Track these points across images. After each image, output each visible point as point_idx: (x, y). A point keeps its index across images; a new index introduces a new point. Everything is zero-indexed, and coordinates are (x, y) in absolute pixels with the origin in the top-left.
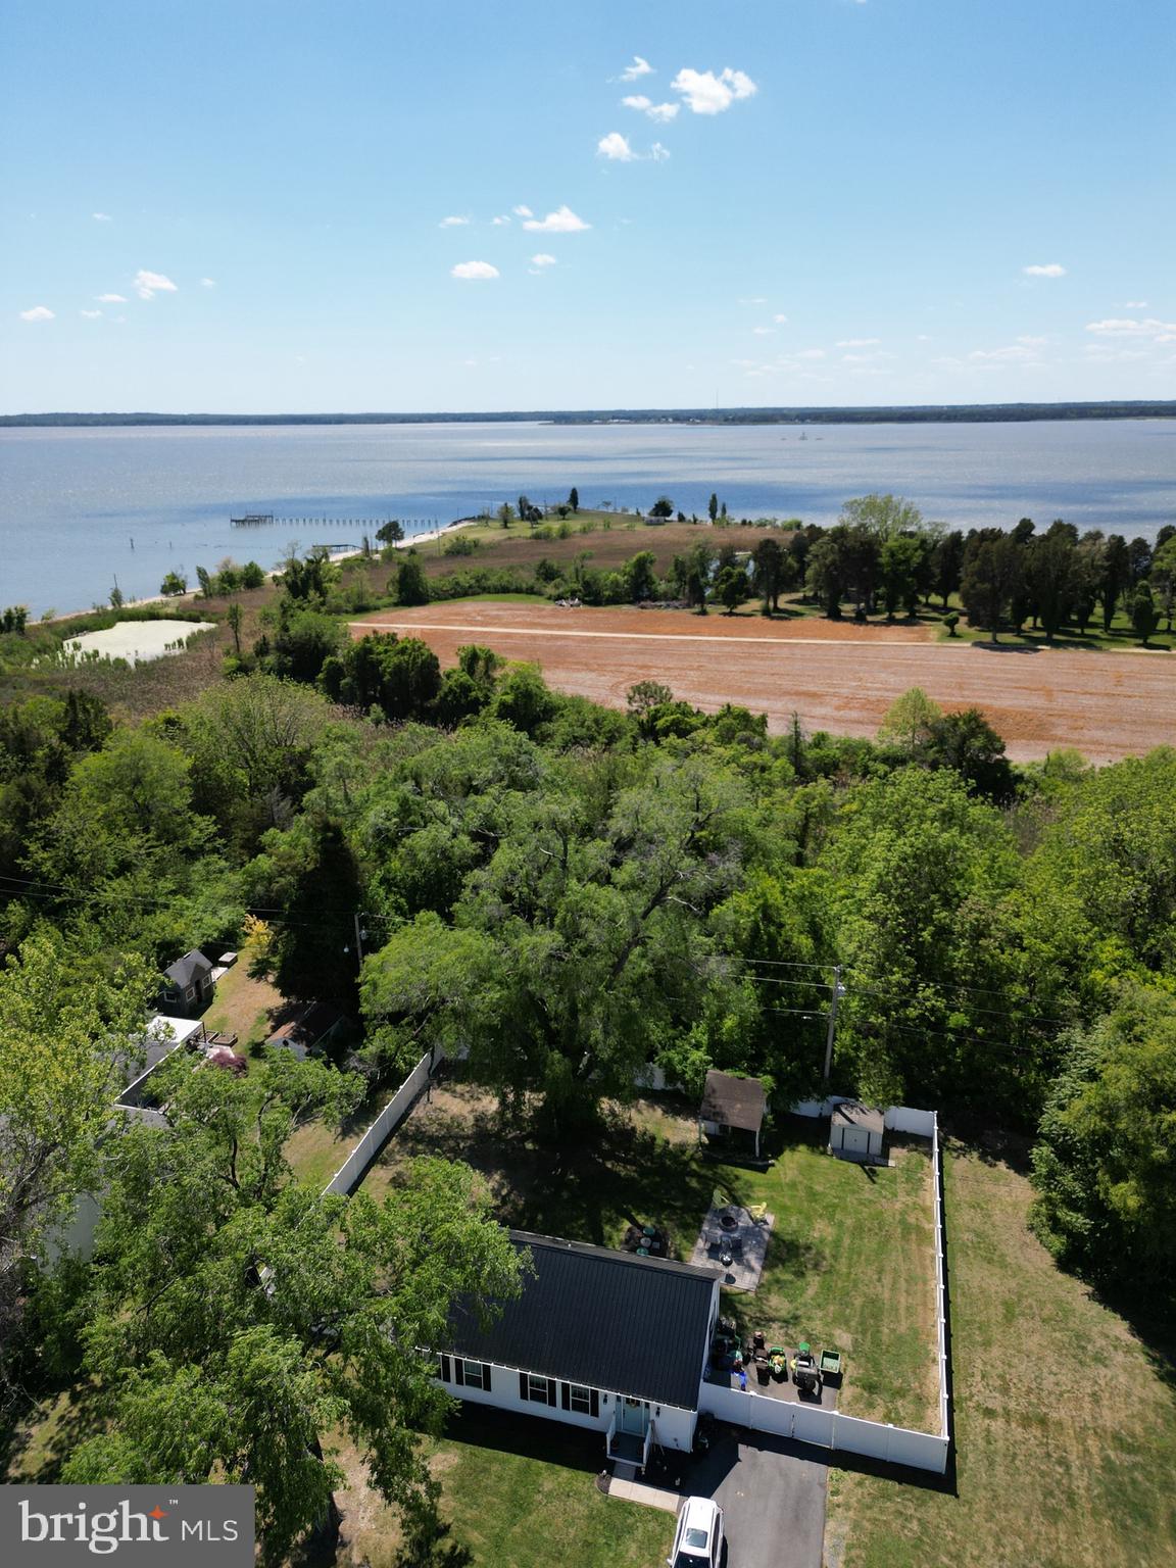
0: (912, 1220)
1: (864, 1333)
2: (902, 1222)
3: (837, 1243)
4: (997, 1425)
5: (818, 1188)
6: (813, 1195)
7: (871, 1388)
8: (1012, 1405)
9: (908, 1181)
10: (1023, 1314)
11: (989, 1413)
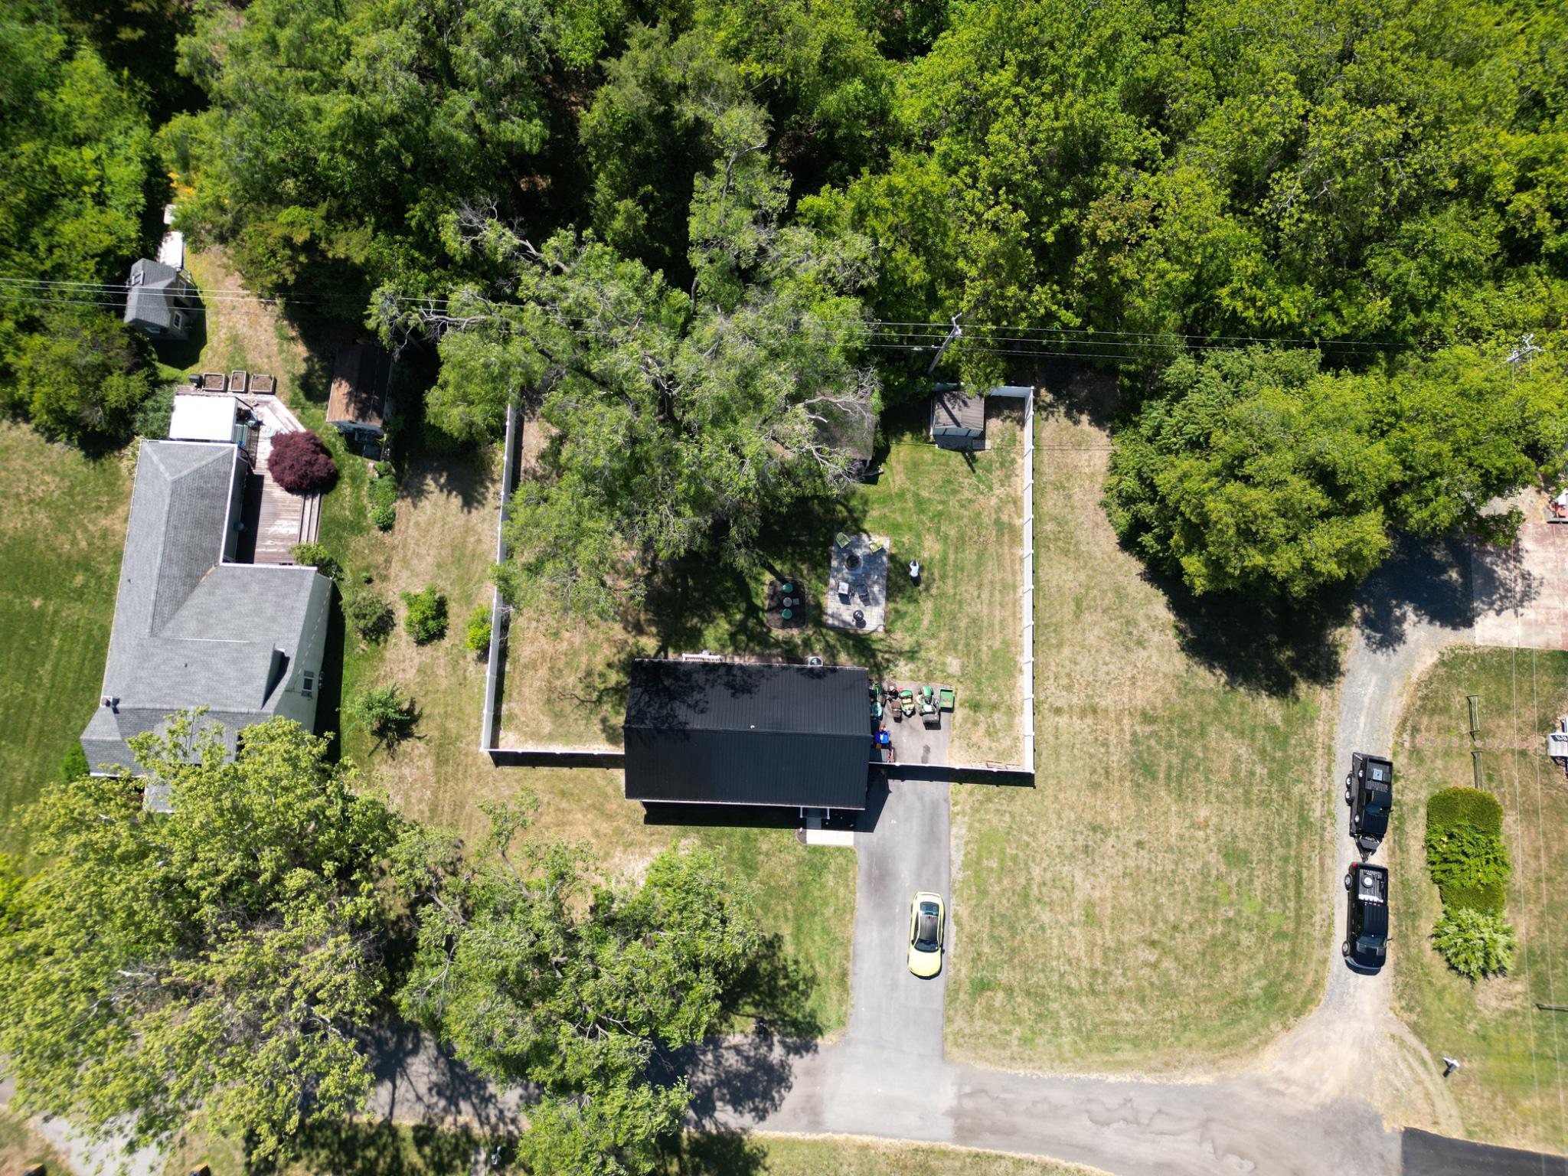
0: (1005, 518)
1: (968, 655)
2: (998, 522)
3: (944, 560)
4: (1063, 721)
5: (925, 494)
6: (920, 504)
7: (976, 707)
8: (1075, 700)
9: (1002, 465)
10: (1089, 608)
11: (1058, 711)
